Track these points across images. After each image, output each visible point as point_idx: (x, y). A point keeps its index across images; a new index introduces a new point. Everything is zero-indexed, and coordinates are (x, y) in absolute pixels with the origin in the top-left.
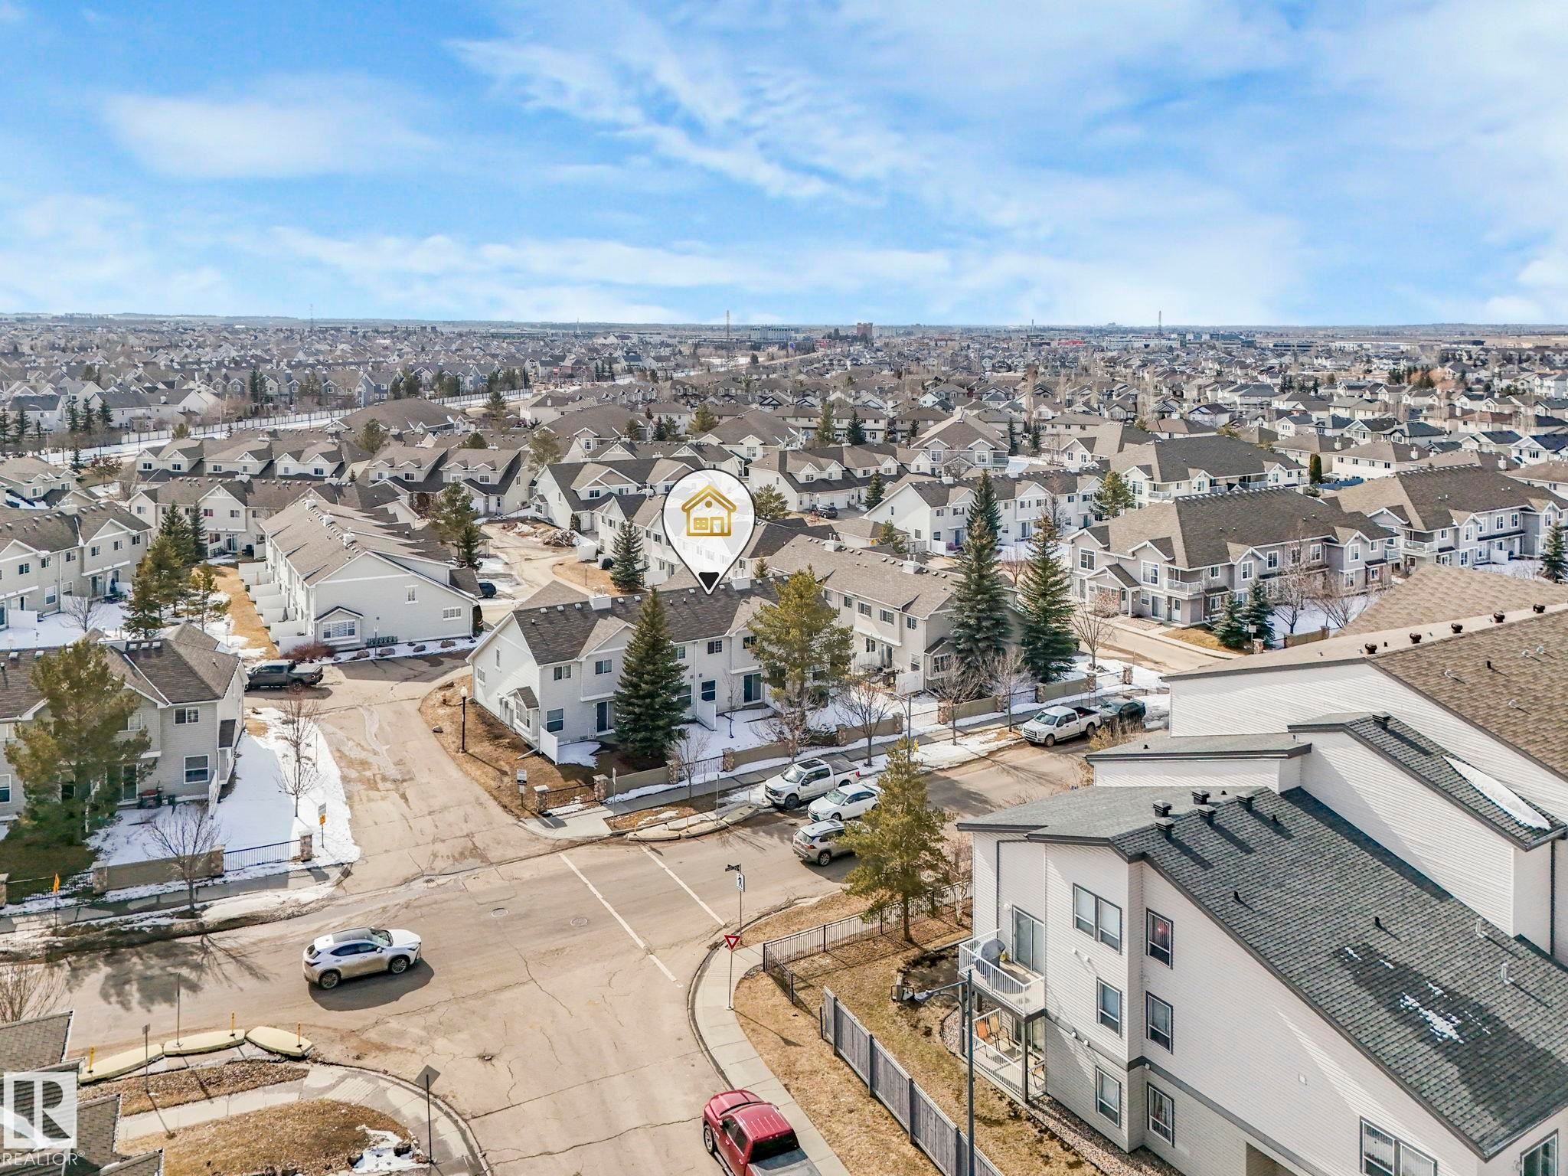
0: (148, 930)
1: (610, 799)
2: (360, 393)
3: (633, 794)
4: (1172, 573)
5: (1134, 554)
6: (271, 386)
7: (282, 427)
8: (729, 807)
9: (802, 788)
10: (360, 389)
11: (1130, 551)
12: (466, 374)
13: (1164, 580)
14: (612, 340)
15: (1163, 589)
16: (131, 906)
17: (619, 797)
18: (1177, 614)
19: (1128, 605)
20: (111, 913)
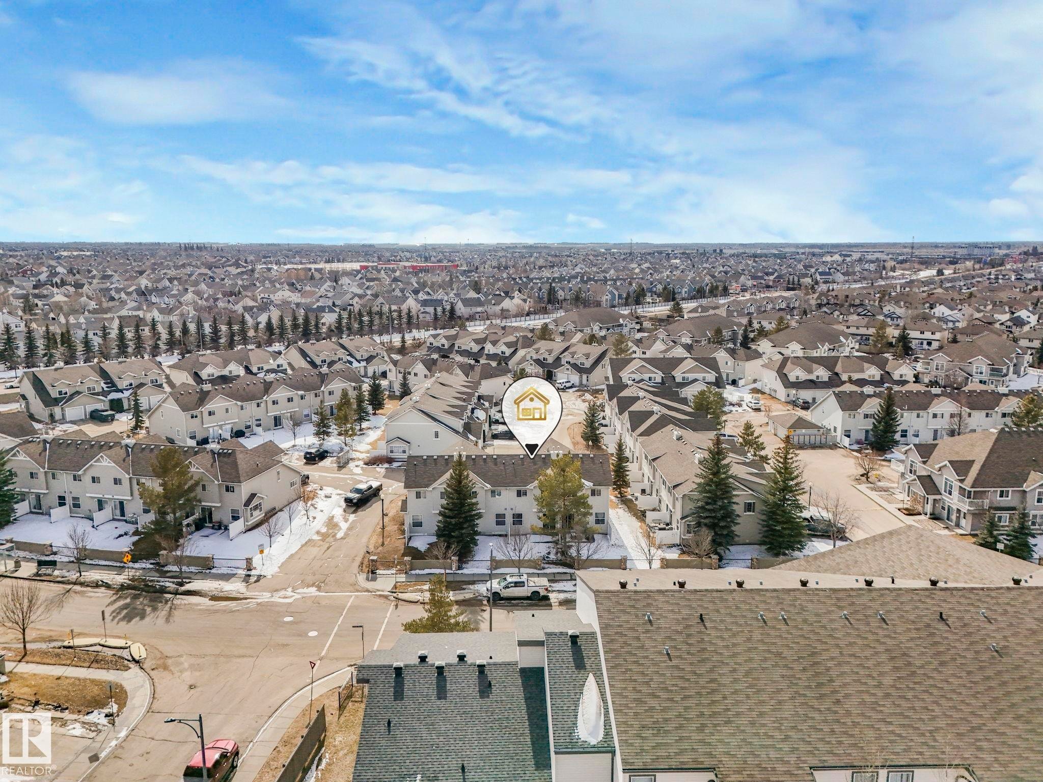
0: (158, 587)
1: (413, 572)
2: (607, 299)
3: (427, 571)
4: (962, 490)
5: (940, 470)
6: (561, 294)
7: (510, 324)
8: (466, 591)
9: (503, 590)
10: (607, 297)
11: (937, 467)
12: (682, 287)
13: (955, 493)
14: (837, 257)
15: (955, 501)
16: (168, 575)
17: (417, 572)
18: (963, 522)
19: (929, 508)
20: (158, 575)
